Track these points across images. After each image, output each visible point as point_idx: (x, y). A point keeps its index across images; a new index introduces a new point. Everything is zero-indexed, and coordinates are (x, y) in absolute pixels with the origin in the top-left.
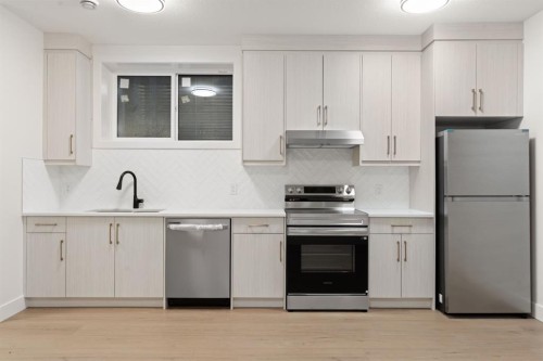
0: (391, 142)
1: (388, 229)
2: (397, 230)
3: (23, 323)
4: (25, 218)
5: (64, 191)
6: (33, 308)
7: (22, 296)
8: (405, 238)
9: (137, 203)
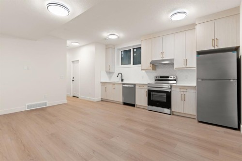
0: (185, 61)
1: (179, 90)
2: (181, 90)
3: (101, 103)
4: (101, 82)
5: (110, 78)
6: (103, 100)
7: (100, 98)
8: (184, 93)
9: (122, 80)
